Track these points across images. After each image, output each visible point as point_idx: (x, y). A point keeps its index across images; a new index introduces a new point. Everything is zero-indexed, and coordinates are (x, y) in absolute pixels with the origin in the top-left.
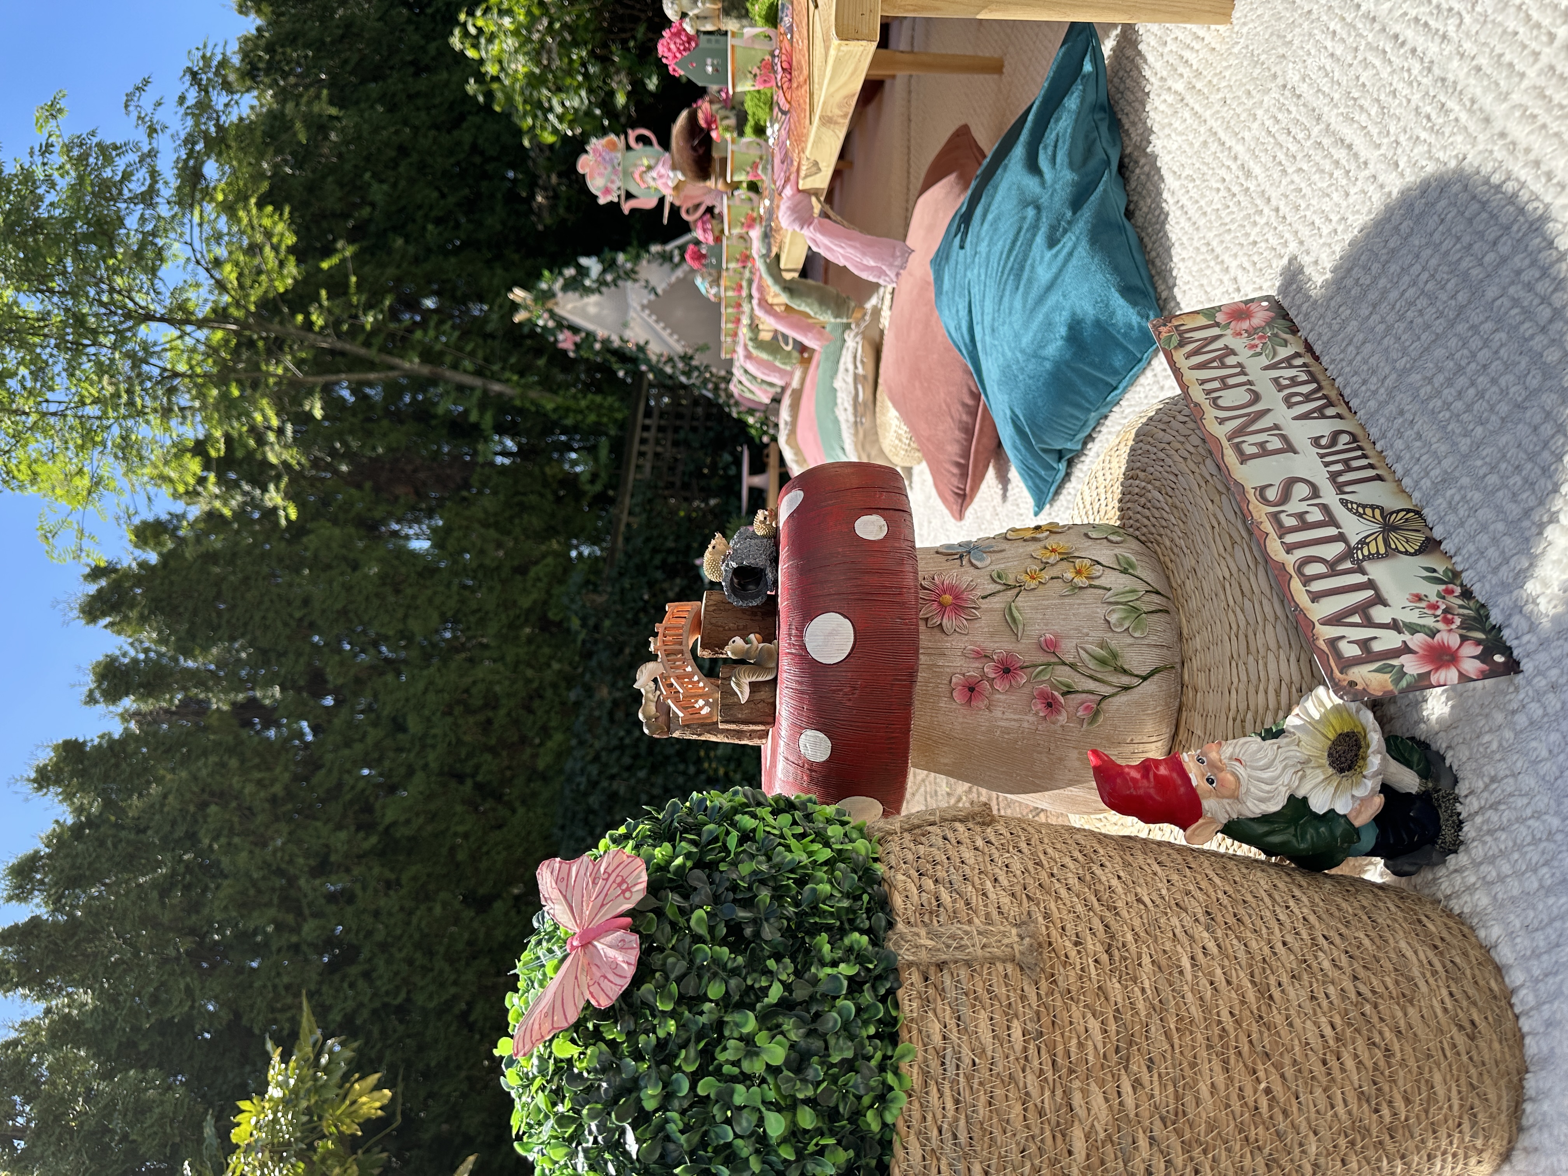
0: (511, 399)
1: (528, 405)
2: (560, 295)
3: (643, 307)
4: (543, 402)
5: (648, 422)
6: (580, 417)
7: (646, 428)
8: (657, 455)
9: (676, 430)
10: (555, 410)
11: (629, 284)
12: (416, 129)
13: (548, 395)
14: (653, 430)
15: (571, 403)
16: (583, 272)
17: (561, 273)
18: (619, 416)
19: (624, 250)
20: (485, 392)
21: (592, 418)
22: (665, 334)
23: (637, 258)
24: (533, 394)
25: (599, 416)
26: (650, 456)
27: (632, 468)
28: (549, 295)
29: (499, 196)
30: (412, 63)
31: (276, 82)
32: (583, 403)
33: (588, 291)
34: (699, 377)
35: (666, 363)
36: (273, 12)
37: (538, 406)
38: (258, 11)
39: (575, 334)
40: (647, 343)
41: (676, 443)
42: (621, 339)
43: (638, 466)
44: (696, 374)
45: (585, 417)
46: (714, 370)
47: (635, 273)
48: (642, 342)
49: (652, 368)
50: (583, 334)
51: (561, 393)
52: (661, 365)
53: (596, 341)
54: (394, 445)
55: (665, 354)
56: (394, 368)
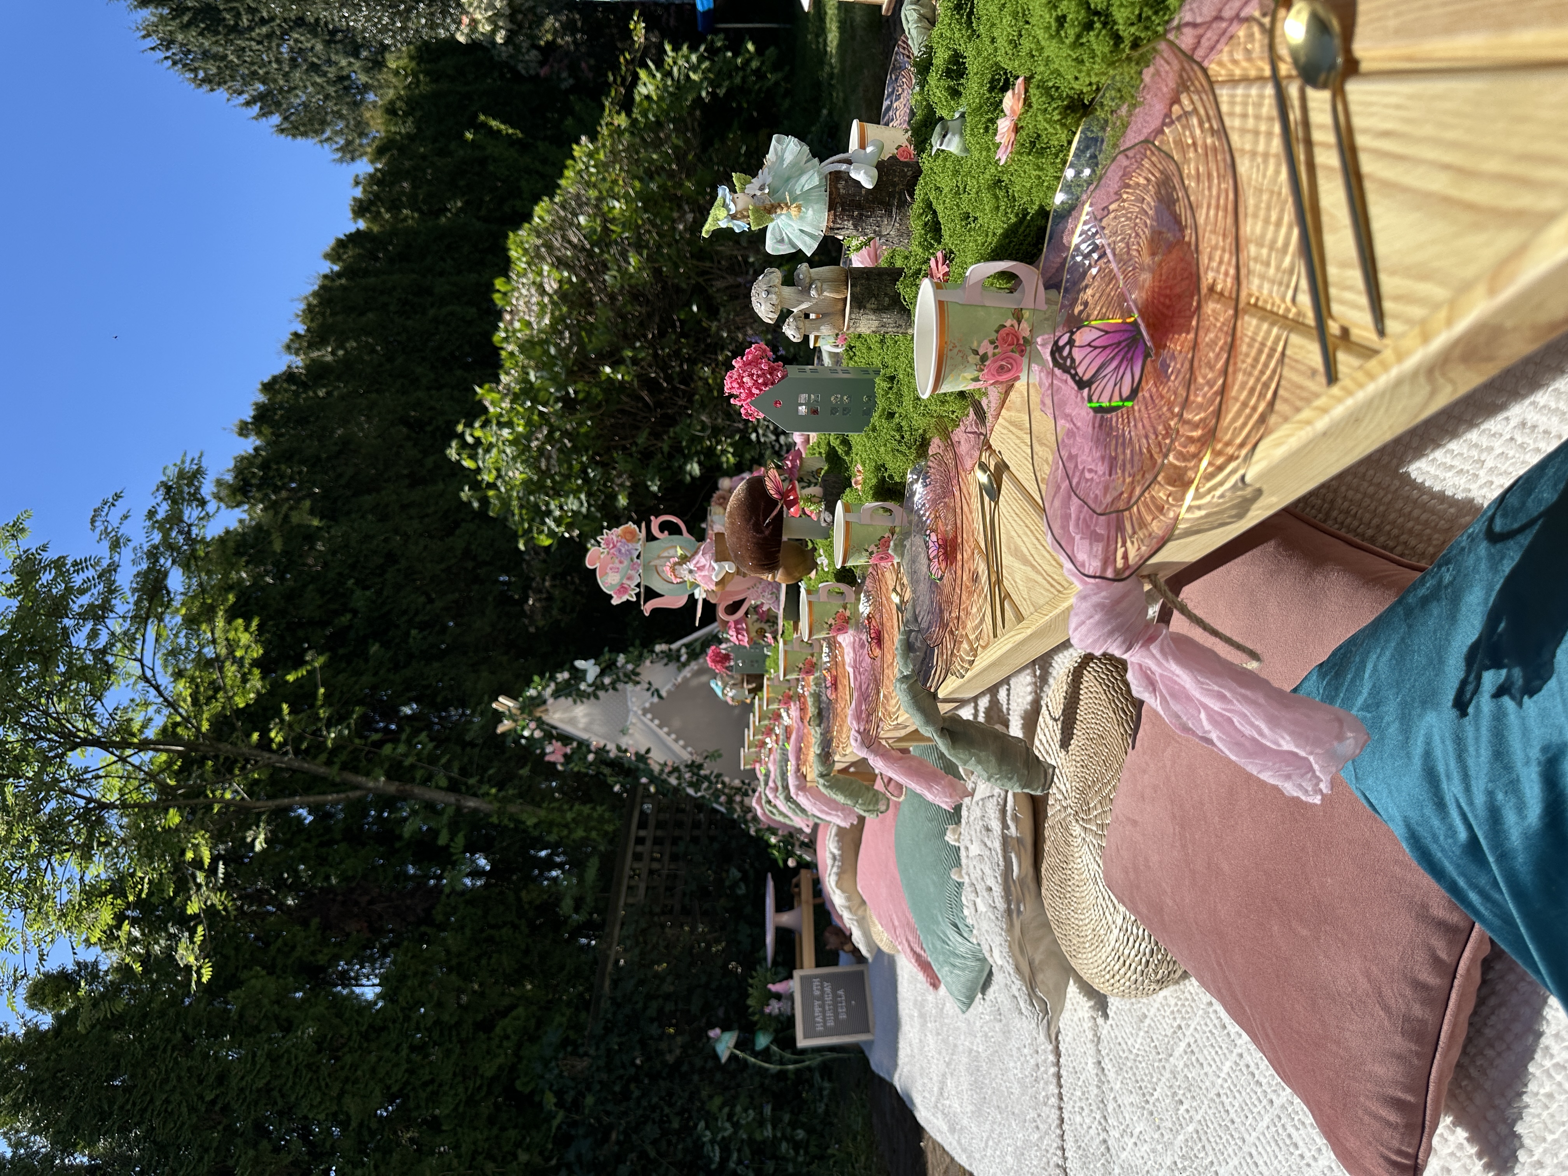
0: (488, 815)
1: (506, 821)
2: (551, 701)
3: (645, 711)
4: (524, 817)
5: (642, 833)
6: (565, 832)
7: (640, 841)
8: (652, 873)
9: (675, 841)
10: (536, 826)
11: (630, 687)
12: (406, 537)
13: (529, 808)
14: (649, 843)
15: (555, 816)
16: (578, 675)
17: (552, 678)
18: (610, 828)
19: (624, 651)
20: (459, 809)
21: (580, 833)
22: (670, 740)
23: (639, 660)
24: (512, 809)
25: (588, 830)
26: (644, 874)
27: (624, 889)
28: (539, 701)
29: (490, 599)
30: (408, 476)
31: (266, 495)
32: (569, 816)
33: (582, 696)
34: (709, 788)
35: (670, 773)
36: (273, 434)
37: (518, 822)
38: (259, 433)
39: (565, 745)
40: (648, 751)
41: (674, 858)
42: (619, 748)
43: (630, 888)
44: (705, 785)
45: (570, 832)
46: (727, 780)
47: (638, 674)
48: (642, 751)
49: (653, 779)
50: (575, 744)
51: (545, 805)
52: (664, 776)
53: (590, 751)
54: (350, 873)
55: (670, 763)
56: (356, 787)
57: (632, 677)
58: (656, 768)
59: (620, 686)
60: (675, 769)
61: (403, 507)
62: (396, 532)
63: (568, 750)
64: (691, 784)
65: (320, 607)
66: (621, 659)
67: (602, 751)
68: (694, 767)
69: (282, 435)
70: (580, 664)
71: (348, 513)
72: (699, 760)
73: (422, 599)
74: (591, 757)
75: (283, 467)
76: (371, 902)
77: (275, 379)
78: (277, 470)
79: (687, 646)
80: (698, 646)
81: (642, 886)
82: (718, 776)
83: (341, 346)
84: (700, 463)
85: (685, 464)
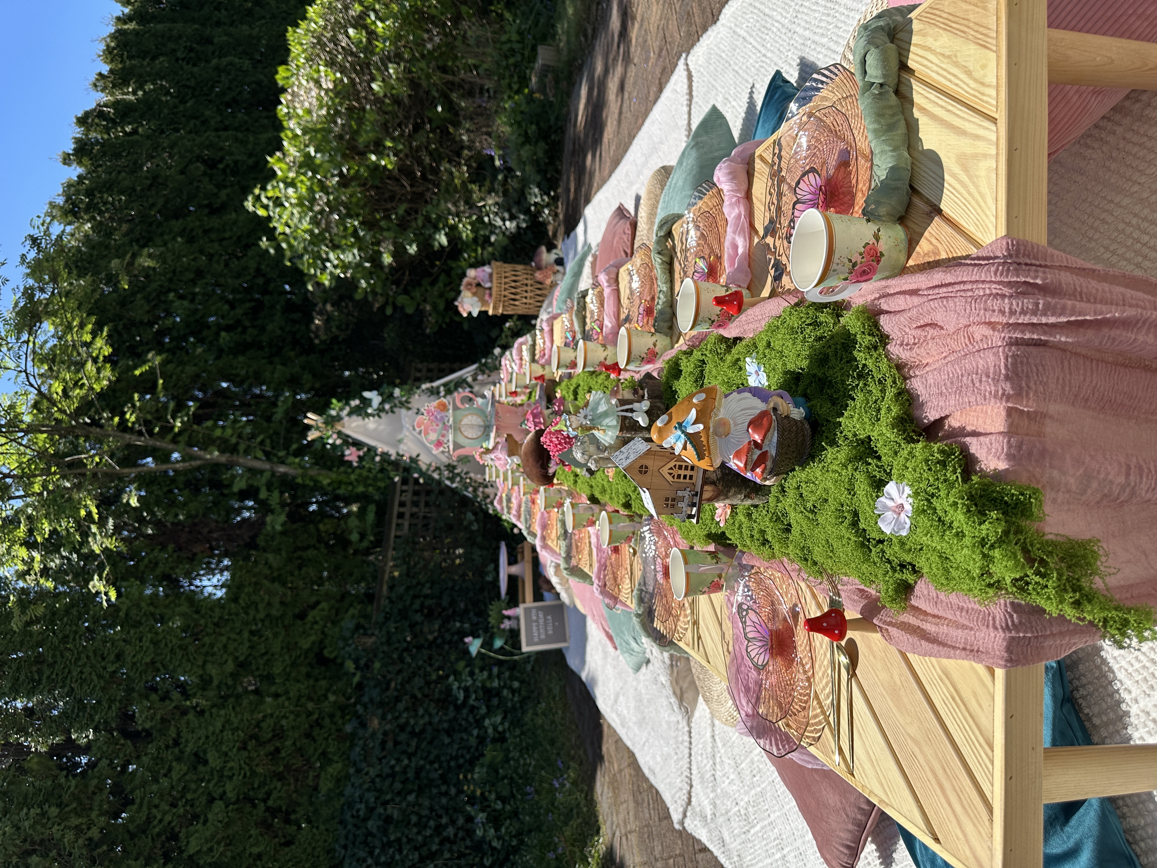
2: (346, 419)
8: (412, 515)
11: (403, 411)
16: (366, 402)
17: (347, 404)
23: (410, 393)
28: (338, 418)
31: (93, 218)
33: (369, 416)
34: (460, 481)
35: (434, 471)
36: (92, 164)
38: (80, 163)
39: (359, 450)
40: (418, 456)
42: (398, 454)
44: (458, 479)
46: (472, 475)
47: (409, 403)
48: (414, 455)
50: (365, 449)
52: (430, 473)
55: (433, 464)
56: (197, 458)
57: (405, 404)
58: (424, 468)
59: (396, 410)
60: (438, 468)
63: (361, 453)
64: (448, 478)
66: (397, 392)
67: (386, 454)
68: (451, 467)
70: (367, 394)
72: (453, 462)
74: (378, 459)
75: (105, 196)
78: (100, 198)
79: (445, 385)
80: (452, 386)
81: (406, 524)
82: (467, 473)
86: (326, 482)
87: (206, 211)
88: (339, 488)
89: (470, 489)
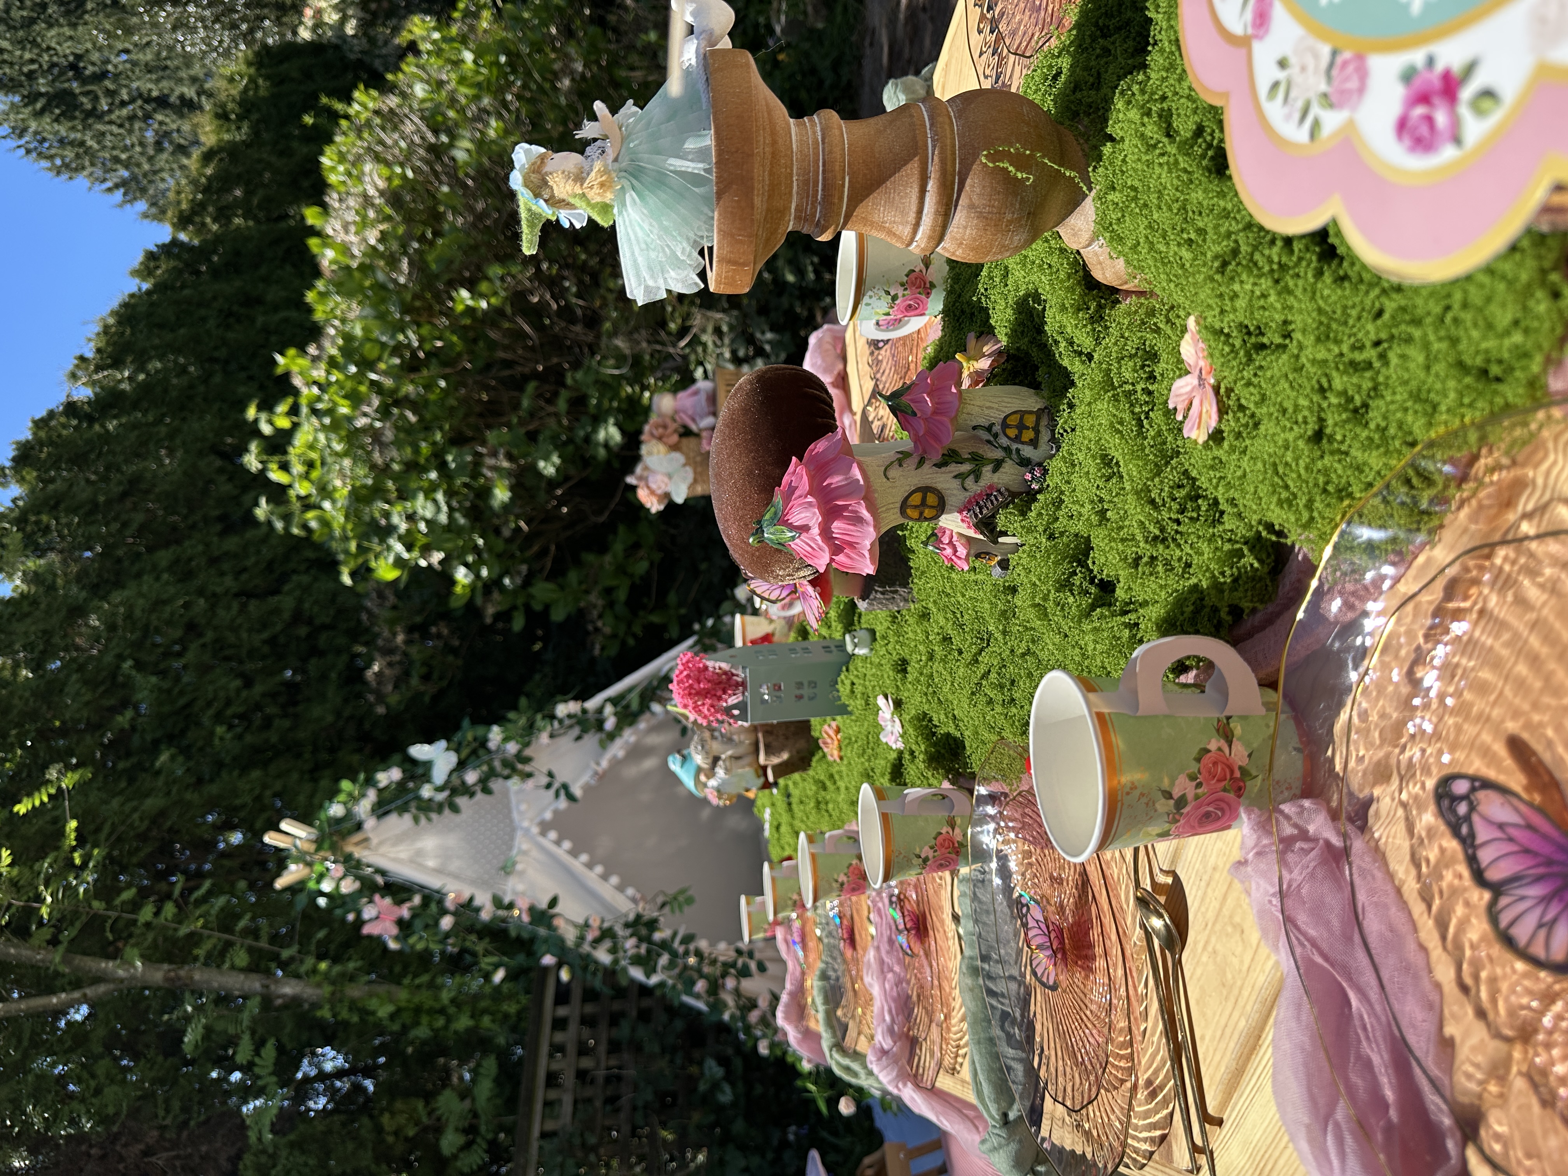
0: (316, 1006)
1: (344, 1014)
2: (370, 823)
3: (545, 827)
4: (373, 1004)
5: (562, 1011)
6: (440, 1022)
7: (560, 1024)
8: (582, 1075)
9: (615, 1020)
10: (392, 1017)
11: (514, 784)
12: (214, 600)
13: (382, 989)
14: (573, 1027)
15: (424, 998)
16: (417, 772)
17: (370, 781)
18: (511, 1008)
19: (499, 720)
20: (267, 1001)
21: (463, 1022)
22: (592, 877)
23: (529, 732)
24: (354, 991)
25: (475, 1015)
26: (568, 1079)
27: (538, 1107)
28: (349, 824)
29: (333, 675)
30: (222, 518)
32: (445, 996)
33: (427, 808)
34: (671, 965)
35: (597, 942)
36: (39, 479)
37: (365, 1013)
38: (22, 480)
39: (399, 902)
40: (553, 902)
41: (614, 1047)
42: (498, 902)
43: (548, 1104)
44: (664, 959)
45: (449, 1020)
46: (703, 944)
47: (527, 760)
48: (543, 904)
49: (564, 956)
50: (417, 900)
51: (406, 981)
52: (586, 948)
53: (444, 912)
54: (111, 1110)
55: (595, 923)
56: (97, 980)
57: (517, 767)
58: (570, 935)
59: (496, 785)
60: (607, 934)
61: (214, 561)
62: (201, 592)
63: (405, 912)
64: (637, 960)
65: (87, 703)
66: (495, 734)
67: (468, 907)
68: (642, 926)
69: (52, 480)
70: (419, 751)
71: (139, 575)
72: (650, 913)
73: (238, 683)
74: (446, 922)
75: (45, 518)
76: (148, 1152)
77: (51, 414)
78: (37, 523)
79: (614, 701)
80: (634, 700)
81: (567, 1100)
82: (688, 939)
83: (141, 368)
84: (617, 425)
85: (595, 431)
86: (384, 1011)
87: (218, 527)
88: (417, 1024)
89: (700, 986)
